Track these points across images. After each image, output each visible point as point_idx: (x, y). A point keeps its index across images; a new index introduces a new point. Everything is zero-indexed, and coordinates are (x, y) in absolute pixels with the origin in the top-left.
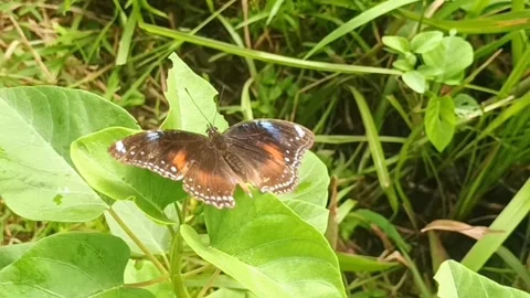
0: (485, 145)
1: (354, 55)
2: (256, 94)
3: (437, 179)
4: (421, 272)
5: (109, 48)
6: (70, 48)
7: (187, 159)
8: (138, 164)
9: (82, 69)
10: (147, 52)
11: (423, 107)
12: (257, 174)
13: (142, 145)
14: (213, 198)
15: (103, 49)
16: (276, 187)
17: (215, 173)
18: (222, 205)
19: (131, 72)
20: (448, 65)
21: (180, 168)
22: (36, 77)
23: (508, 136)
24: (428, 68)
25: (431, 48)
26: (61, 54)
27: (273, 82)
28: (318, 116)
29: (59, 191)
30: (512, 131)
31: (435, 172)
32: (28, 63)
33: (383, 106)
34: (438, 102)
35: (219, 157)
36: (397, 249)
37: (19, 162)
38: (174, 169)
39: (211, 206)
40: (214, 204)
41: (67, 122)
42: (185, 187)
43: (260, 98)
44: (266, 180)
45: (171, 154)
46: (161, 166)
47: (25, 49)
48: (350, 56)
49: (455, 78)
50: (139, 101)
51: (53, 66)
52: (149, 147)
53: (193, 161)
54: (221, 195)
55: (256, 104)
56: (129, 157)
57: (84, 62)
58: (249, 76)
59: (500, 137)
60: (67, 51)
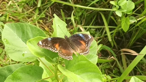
0: (137, 29)
1: (101, 4)
2: (75, 14)
3: (123, 36)
4: (119, 61)
5: (35, 2)
6: (25, 2)
7: (59, 46)
8: (45, 48)
9: (28, 8)
10: (46, 3)
11: (120, 20)
12: (79, 49)
13: (47, 42)
14: (67, 57)
15: (34, 2)
16: (84, 53)
17: (67, 50)
18: (69, 59)
19: (42, 8)
20: (128, 9)
21: (57, 49)
22: (16, 10)
23: (143, 26)
24: (122, 10)
25: (123, 4)
26: (23, 4)
27: (79, 11)
28: (91, 20)
29: (24, 52)
30: (144, 25)
31: (123, 35)
32: (14, 7)
33: (109, 18)
34: (125, 19)
35: (68, 44)
36: (113, 56)
37: (12, 44)
38: (55, 49)
39: (66, 59)
40: (67, 59)
41: (26, 33)
42: (59, 54)
43: (76, 15)
44: (81, 51)
45: (55, 44)
46: (52, 48)
47: (13, 2)
48: (100, 4)
49: (130, 12)
50: (44, 16)
51: (21, 7)
52: (49, 43)
53: (61, 46)
54: (69, 56)
55: (75, 17)
56: (43, 46)
57: (29, 6)
58: (73, 10)
59: (141, 26)
60: (24, 3)
